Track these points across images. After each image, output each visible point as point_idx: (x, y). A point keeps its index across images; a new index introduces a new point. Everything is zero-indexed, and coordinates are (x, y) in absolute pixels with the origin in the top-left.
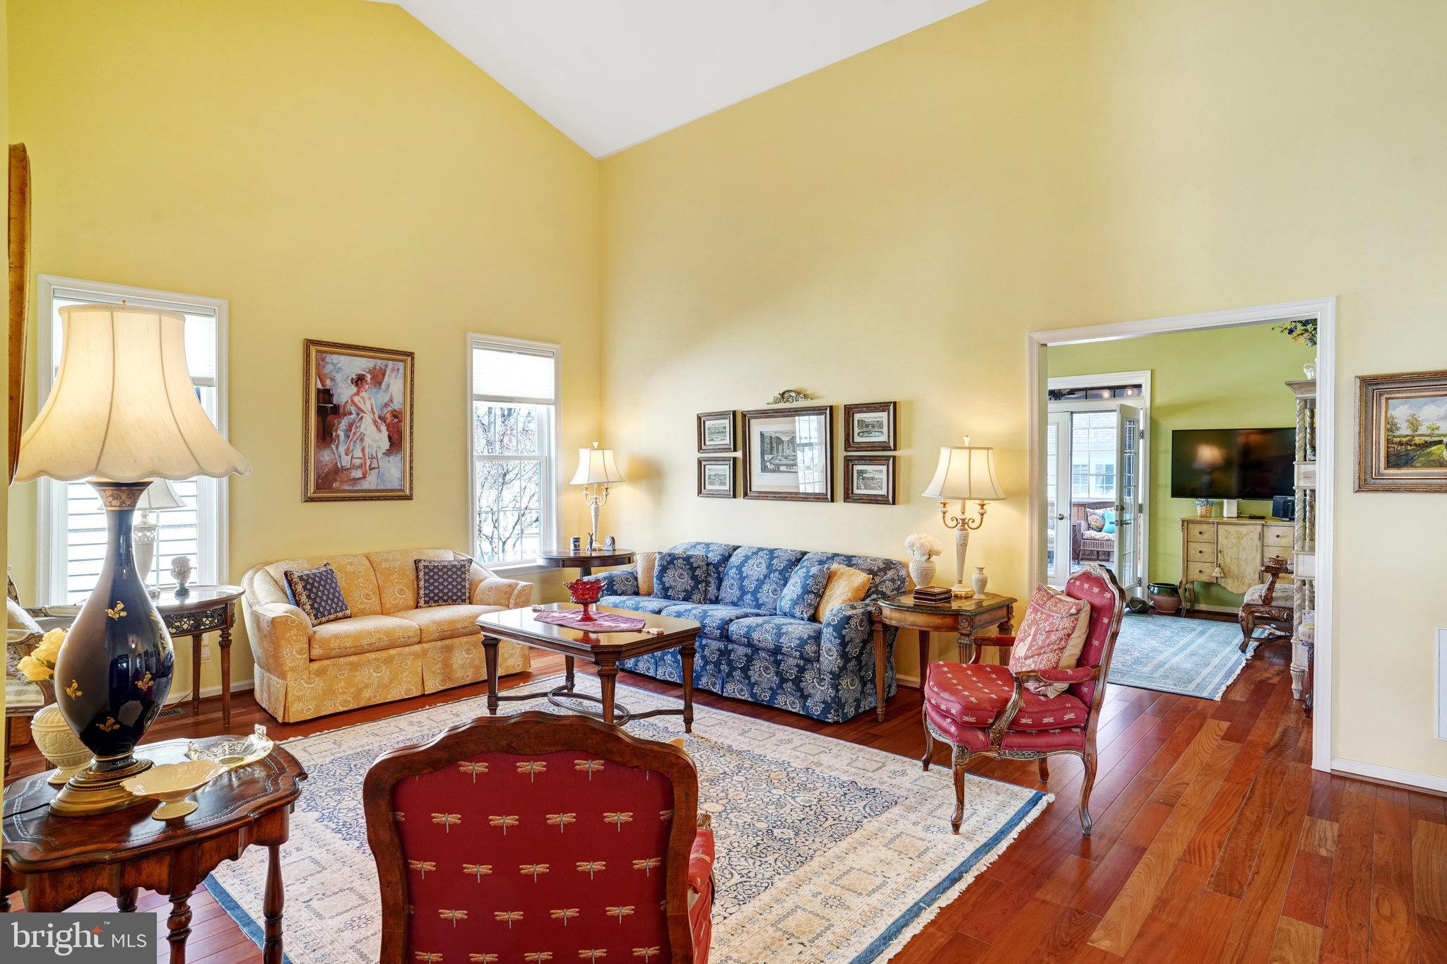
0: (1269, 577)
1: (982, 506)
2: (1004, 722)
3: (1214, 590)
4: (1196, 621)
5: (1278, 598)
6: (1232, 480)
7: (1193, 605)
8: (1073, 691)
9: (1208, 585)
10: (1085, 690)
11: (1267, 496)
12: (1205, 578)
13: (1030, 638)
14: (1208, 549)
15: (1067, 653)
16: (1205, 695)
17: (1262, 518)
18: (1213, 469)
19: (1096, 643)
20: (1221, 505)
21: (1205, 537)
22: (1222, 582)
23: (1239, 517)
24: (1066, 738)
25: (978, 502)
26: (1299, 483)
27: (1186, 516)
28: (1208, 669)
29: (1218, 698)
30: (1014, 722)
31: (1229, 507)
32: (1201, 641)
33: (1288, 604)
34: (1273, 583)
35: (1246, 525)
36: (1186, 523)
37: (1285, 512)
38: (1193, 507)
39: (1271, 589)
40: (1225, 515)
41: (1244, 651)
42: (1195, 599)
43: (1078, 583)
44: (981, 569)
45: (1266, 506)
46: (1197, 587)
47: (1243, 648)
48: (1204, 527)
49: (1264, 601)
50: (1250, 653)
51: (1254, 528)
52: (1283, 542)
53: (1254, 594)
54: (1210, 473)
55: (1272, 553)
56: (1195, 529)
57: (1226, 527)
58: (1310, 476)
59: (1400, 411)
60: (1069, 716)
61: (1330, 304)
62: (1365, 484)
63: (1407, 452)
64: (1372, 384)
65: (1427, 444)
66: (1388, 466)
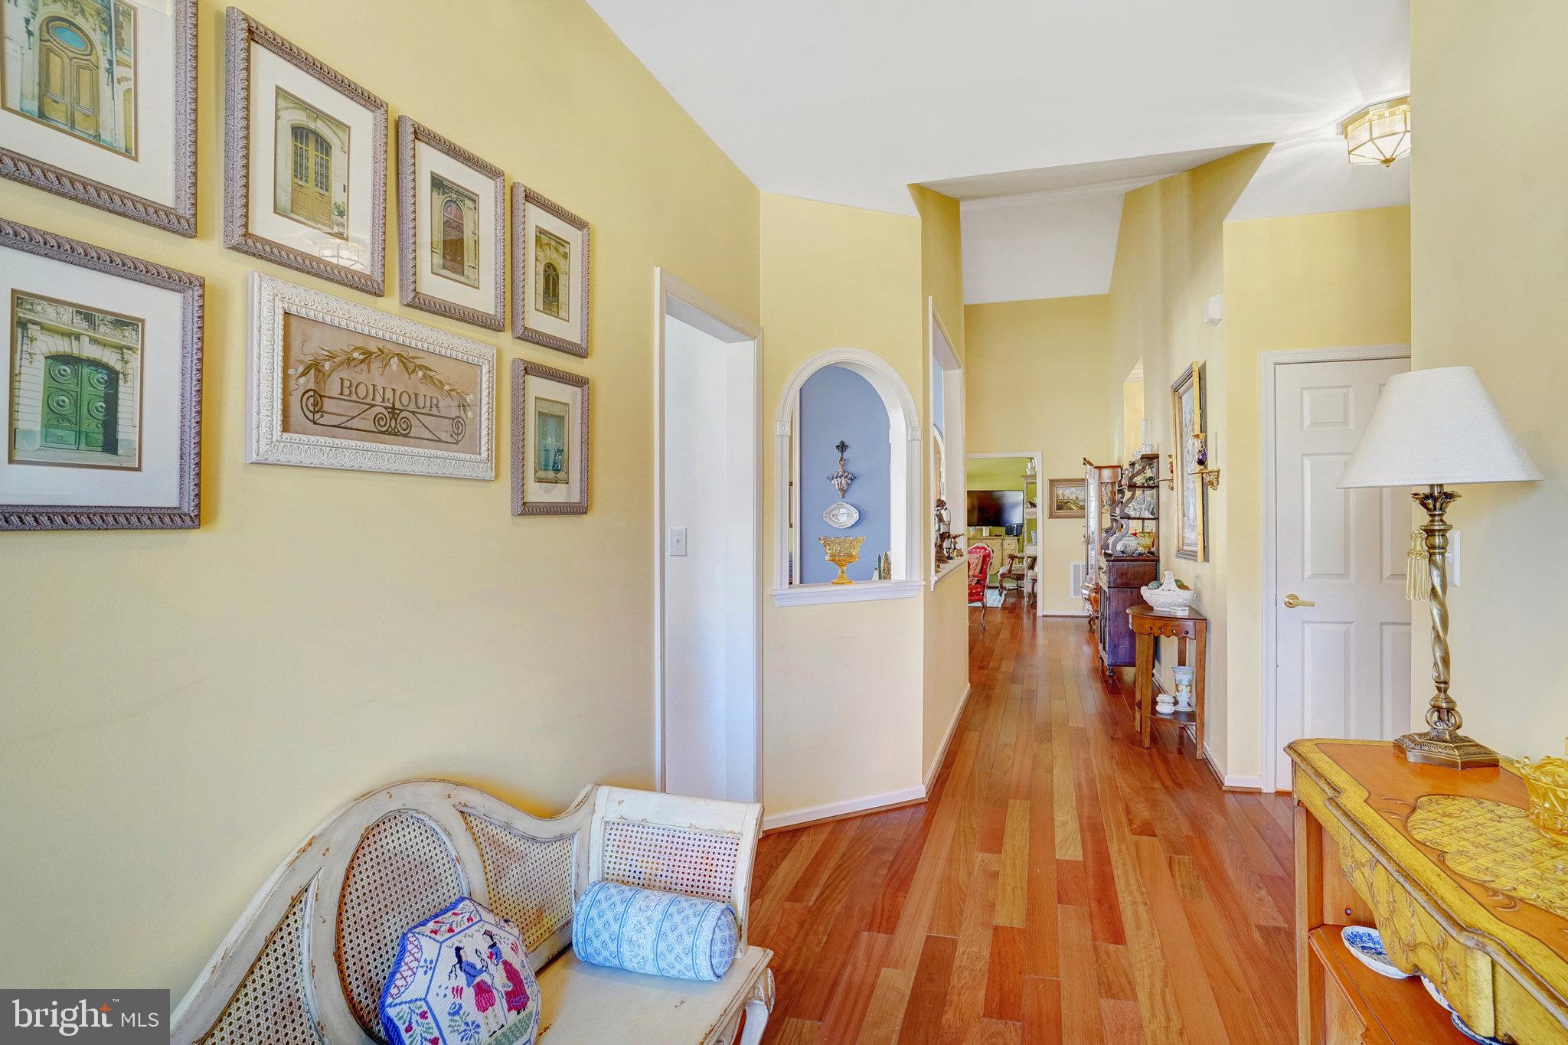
0: (1009, 561)
5: (1014, 570)
8: (979, 582)
10: (982, 582)
15: (977, 571)
17: (1000, 535)
19: (985, 567)
29: (1000, 606)
31: (986, 531)
34: (1012, 564)
35: (994, 538)
39: (1011, 566)
40: (984, 535)
49: (1008, 572)
50: (1003, 596)
51: (997, 540)
53: (1003, 569)
59: (1060, 492)
60: (979, 590)
61: (1040, 454)
62: (1051, 516)
63: (1061, 506)
64: (1053, 483)
65: (1067, 503)
66: (1057, 509)
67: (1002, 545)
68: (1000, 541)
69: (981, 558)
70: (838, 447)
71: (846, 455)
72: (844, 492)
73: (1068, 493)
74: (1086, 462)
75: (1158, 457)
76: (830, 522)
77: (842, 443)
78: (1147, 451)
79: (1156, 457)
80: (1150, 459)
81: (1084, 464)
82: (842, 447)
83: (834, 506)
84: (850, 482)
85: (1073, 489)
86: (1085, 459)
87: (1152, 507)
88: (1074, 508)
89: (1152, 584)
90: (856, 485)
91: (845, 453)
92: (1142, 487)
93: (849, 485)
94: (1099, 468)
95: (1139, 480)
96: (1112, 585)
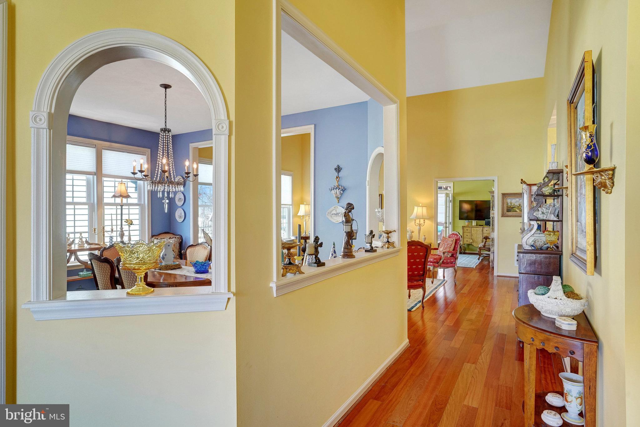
0: (485, 240)
1: (424, 220)
2: (441, 261)
3: (470, 246)
4: (466, 255)
5: (487, 246)
6: (473, 215)
7: (464, 251)
8: (452, 256)
9: (469, 245)
10: (455, 255)
11: (484, 219)
12: (468, 243)
13: (443, 247)
14: (469, 234)
15: (451, 248)
16: (472, 267)
17: (482, 226)
18: (468, 212)
19: (456, 246)
20: (472, 222)
21: (468, 231)
22: (472, 244)
23: (477, 225)
24: (451, 265)
25: (423, 219)
26: (491, 215)
27: (463, 225)
28: (471, 263)
29: (474, 267)
30: (443, 262)
31: (474, 223)
32: (468, 258)
33: (489, 247)
34: (486, 242)
35: (478, 227)
36: (463, 227)
37: (488, 224)
38: (465, 223)
39: (485, 243)
40: (473, 225)
41: (479, 260)
42: (465, 250)
43: (451, 235)
44: (425, 236)
45: (483, 222)
46: (466, 246)
47: (479, 259)
48: (468, 228)
49: (484, 246)
50: (480, 260)
51: (480, 229)
52: (488, 232)
53: (481, 245)
54: (467, 213)
55: (485, 235)
56: (465, 229)
57: (474, 228)
58: (493, 214)
59: (509, 201)
60: (452, 260)
61: (497, 178)
62: (503, 215)
63: (510, 209)
64: (504, 195)
65: (513, 207)
66: (507, 212)
67: (482, 231)
68: (482, 228)
69: (454, 241)
70: (336, 169)
71: (341, 174)
72: (339, 199)
73: (514, 202)
74: (523, 182)
75: (563, 172)
76: (330, 218)
77: (339, 166)
78: (554, 167)
79: (561, 172)
80: (556, 174)
81: (521, 183)
82: (338, 169)
83: (333, 208)
84: (342, 192)
85: (517, 199)
86: (522, 180)
87: (557, 212)
88: (518, 211)
89: (540, 289)
90: (346, 193)
91: (339, 173)
92: (550, 195)
93: (342, 194)
94: (530, 185)
95: (547, 190)
96: (523, 272)
